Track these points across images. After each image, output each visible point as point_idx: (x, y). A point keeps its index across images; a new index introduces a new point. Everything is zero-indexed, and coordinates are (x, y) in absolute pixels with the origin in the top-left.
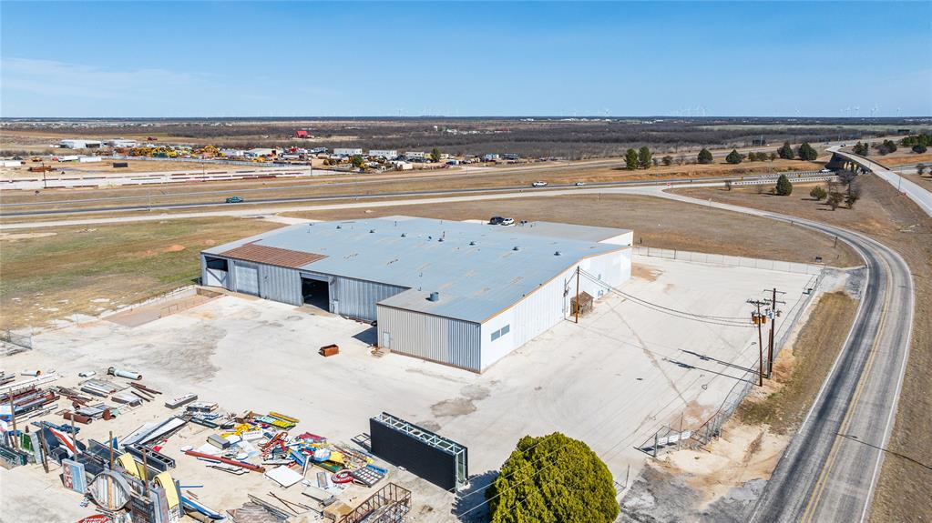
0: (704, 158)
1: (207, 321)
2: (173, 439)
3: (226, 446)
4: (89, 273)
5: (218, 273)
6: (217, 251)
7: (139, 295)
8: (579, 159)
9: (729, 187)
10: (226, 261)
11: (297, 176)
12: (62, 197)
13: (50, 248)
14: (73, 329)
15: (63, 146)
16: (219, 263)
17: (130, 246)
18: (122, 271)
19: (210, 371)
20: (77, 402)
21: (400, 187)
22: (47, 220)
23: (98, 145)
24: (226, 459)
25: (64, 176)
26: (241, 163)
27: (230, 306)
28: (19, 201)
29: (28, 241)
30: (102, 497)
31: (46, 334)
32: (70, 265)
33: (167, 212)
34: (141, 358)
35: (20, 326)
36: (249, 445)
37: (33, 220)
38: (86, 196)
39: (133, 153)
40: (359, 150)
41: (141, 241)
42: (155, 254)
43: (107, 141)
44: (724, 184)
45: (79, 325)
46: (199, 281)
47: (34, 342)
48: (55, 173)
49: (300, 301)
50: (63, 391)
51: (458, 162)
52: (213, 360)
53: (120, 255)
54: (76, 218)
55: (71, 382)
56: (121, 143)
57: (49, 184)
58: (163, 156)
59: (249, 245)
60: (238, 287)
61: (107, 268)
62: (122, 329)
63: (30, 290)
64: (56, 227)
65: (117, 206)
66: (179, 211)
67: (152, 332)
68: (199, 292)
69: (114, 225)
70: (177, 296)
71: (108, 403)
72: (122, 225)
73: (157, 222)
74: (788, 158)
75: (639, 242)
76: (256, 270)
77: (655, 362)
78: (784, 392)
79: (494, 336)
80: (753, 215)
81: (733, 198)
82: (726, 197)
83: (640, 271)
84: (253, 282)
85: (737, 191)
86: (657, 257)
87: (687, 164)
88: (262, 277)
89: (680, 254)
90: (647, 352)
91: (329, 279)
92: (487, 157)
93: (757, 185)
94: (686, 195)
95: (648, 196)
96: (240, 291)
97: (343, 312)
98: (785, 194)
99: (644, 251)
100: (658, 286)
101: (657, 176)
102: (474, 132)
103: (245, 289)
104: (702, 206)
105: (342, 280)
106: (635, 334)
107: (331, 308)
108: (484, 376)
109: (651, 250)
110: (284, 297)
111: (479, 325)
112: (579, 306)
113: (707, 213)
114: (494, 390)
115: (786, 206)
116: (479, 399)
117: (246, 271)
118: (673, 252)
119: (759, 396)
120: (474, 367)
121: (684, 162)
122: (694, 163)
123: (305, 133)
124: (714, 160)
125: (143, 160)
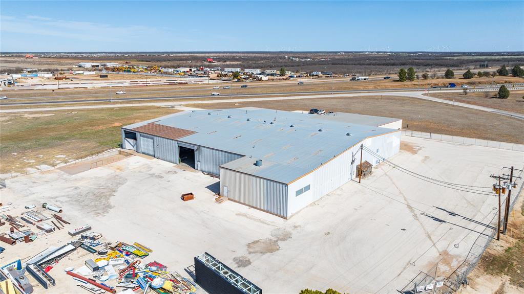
0: (449, 75)
1: (118, 172)
3: (96, 269)
5: (131, 141)
6: (131, 127)
7: (84, 153)
9: (465, 93)
10: (135, 134)
11: (200, 83)
12: (66, 94)
13: (48, 123)
14: (37, 174)
15: (79, 66)
16: (132, 135)
17: (92, 123)
18: (81, 138)
19: (107, 208)
20: (14, 227)
21: (259, 90)
22: (53, 106)
23: (98, 66)
24: (92, 281)
25: (71, 82)
26: (170, 76)
27: (136, 162)
28: (43, 96)
29: (38, 118)
31: (20, 177)
33: (121, 103)
34: (68, 196)
35: (8, 172)
36: (112, 269)
37: (46, 106)
38: (79, 93)
39: (114, 70)
40: (238, 69)
41: (101, 119)
42: (104, 128)
43: (104, 64)
44: (462, 91)
46: (121, 146)
48: (67, 80)
49: (178, 161)
50: (10, 219)
51: (295, 76)
52: (112, 200)
53: (84, 128)
54: (69, 106)
55: (18, 212)
56: (110, 64)
57: (62, 86)
58: (129, 71)
59: (152, 124)
60: (143, 150)
61: (74, 136)
62: (65, 176)
63: (25, 149)
64: (56, 111)
67: (82, 179)
69: (88, 110)
71: (33, 229)
73: (112, 109)
74: (505, 75)
75: (406, 127)
76: (152, 140)
77: (415, 216)
78: (517, 246)
79: (299, 193)
80: (483, 111)
81: (468, 100)
82: (464, 99)
83: (406, 147)
84: (150, 148)
85: (470, 96)
86: (417, 138)
87: (438, 78)
88: (156, 145)
89: (434, 135)
90: (409, 207)
91: (195, 148)
92: (315, 73)
93: (486, 92)
94: (437, 97)
95: (412, 97)
96: (143, 153)
97: (203, 170)
98: (504, 97)
99: (409, 133)
100: (418, 157)
101: (418, 85)
102: (309, 60)
103: (146, 152)
104: (447, 105)
105: (203, 148)
106: (401, 193)
107: (196, 167)
108: (289, 222)
109: (414, 132)
110: (168, 158)
111: (286, 185)
112: (362, 171)
113: (451, 109)
114: (295, 233)
115: (506, 105)
116: (283, 240)
117: (147, 141)
118: (429, 134)
119: (499, 248)
120: (283, 214)
121: (436, 77)
122: (443, 78)
123: (211, 60)
124: (455, 76)
125: (118, 73)
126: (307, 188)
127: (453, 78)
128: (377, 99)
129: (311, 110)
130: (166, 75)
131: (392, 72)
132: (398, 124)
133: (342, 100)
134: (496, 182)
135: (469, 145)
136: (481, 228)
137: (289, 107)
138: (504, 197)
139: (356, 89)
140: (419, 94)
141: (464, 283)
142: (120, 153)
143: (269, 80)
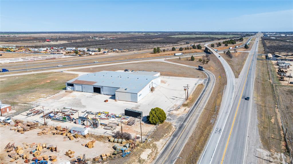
0: (174, 49)
6: (71, 82)
8: (140, 50)
9: (180, 59)
11: (61, 58)
16: (71, 85)
17: (34, 81)
19: (84, 106)
26: (40, 53)
30: (86, 124)
34: (68, 105)
40: (74, 48)
42: (44, 83)
44: (178, 57)
45: (44, 100)
46: (65, 89)
49: (93, 92)
51: (106, 52)
52: (83, 104)
53: (34, 84)
58: (9, 51)
59: (76, 80)
62: (56, 100)
70: (61, 93)
74: (195, 49)
75: (161, 75)
76: (81, 86)
77: (168, 99)
78: (190, 102)
79: (139, 96)
80: (186, 67)
81: (181, 62)
82: (179, 62)
83: (162, 82)
84: (80, 89)
85: (182, 60)
86: (165, 78)
87: (169, 51)
88: (83, 87)
89: (170, 77)
90: (166, 97)
91: (101, 87)
92: (114, 50)
93: (187, 58)
94: (170, 61)
95: (161, 62)
96: (76, 91)
97: (104, 94)
98: (193, 60)
99: (162, 77)
100: (166, 84)
101: (162, 55)
102: (104, 39)
103: (78, 90)
104: (174, 65)
105: (104, 87)
106: (163, 94)
107: (101, 93)
108: (138, 103)
109: (164, 76)
110: (89, 91)
111: (137, 94)
112: (152, 90)
113: (175, 66)
114: (141, 105)
115: (193, 64)
116: (139, 107)
117: (79, 86)
118: (168, 77)
119: (186, 103)
120: (136, 102)
121: (169, 50)
122: (171, 51)
123: (49, 40)
124: (176, 49)
125: (5, 53)
126: (141, 95)
127: (176, 51)
128: (148, 63)
129: (125, 70)
130: (37, 53)
131: (149, 48)
132: (159, 74)
133: (134, 64)
134: (184, 88)
135: (181, 79)
136: (183, 100)
137: (114, 69)
138: (187, 91)
139: (137, 58)
140: (162, 60)
141: (179, 108)
142: (66, 92)
143: (95, 54)
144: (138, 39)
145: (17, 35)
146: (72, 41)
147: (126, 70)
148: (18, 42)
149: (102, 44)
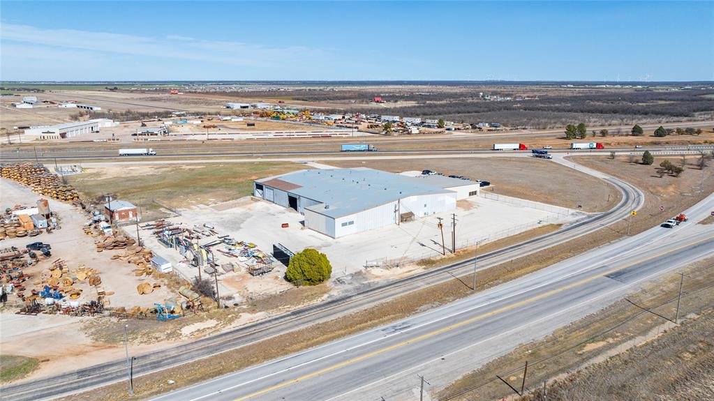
0: (637, 131)
1: (248, 211)
2: (215, 247)
3: (230, 250)
4: (212, 187)
5: (260, 191)
6: (259, 181)
7: (227, 198)
8: (544, 129)
9: (613, 157)
10: (262, 186)
11: (344, 136)
12: (215, 145)
13: (201, 174)
14: (198, 210)
15: (228, 107)
16: (260, 187)
17: (236, 175)
18: (226, 187)
19: (239, 228)
20: (191, 233)
21: (398, 147)
22: (204, 158)
23: (247, 107)
24: (228, 253)
25: (220, 132)
26: (318, 125)
27: (261, 205)
28: (195, 147)
29: (193, 170)
30: (188, 257)
31: (188, 211)
32: (205, 183)
33: (262, 157)
34: (217, 222)
35: (180, 207)
36: (237, 250)
37: (197, 159)
38: (226, 145)
39: (263, 115)
40: (397, 117)
41: (242, 173)
42: (244, 180)
43: (253, 104)
44: (609, 154)
45: (201, 209)
46: (253, 194)
47: (182, 213)
48: (215, 129)
49: (287, 206)
50: (187, 230)
51: (453, 129)
52: (242, 225)
53: (229, 179)
54: (217, 158)
55: (191, 228)
56: (262, 106)
57: (210, 137)
58: (278, 118)
59: (275, 179)
60: (266, 198)
61: (221, 186)
62: (216, 211)
63: (188, 193)
64: (206, 163)
65: (239, 152)
66: (267, 157)
67: (225, 214)
68: (252, 199)
69: (233, 163)
70: (242, 200)
71: (200, 235)
72: (236, 163)
73: (253, 163)
75: (492, 190)
76: (273, 191)
78: (451, 258)
79: (344, 225)
83: (468, 205)
84: (272, 196)
85: (619, 160)
87: (621, 135)
88: (275, 194)
90: (415, 238)
91: (297, 197)
92: (480, 125)
97: (302, 212)
98: (647, 164)
103: (269, 199)
105: (302, 198)
107: (298, 210)
108: (337, 240)
110: (282, 204)
111: (334, 218)
114: (334, 244)
116: (325, 247)
117: (270, 191)
119: (438, 258)
120: (333, 236)
123: (380, 99)
124: (644, 133)
125: (266, 121)
126: (351, 223)
129: (424, 171)
144: (598, 101)
145: (337, 89)
146: (428, 102)
147: (427, 172)
148: (323, 102)
149: (476, 112)
